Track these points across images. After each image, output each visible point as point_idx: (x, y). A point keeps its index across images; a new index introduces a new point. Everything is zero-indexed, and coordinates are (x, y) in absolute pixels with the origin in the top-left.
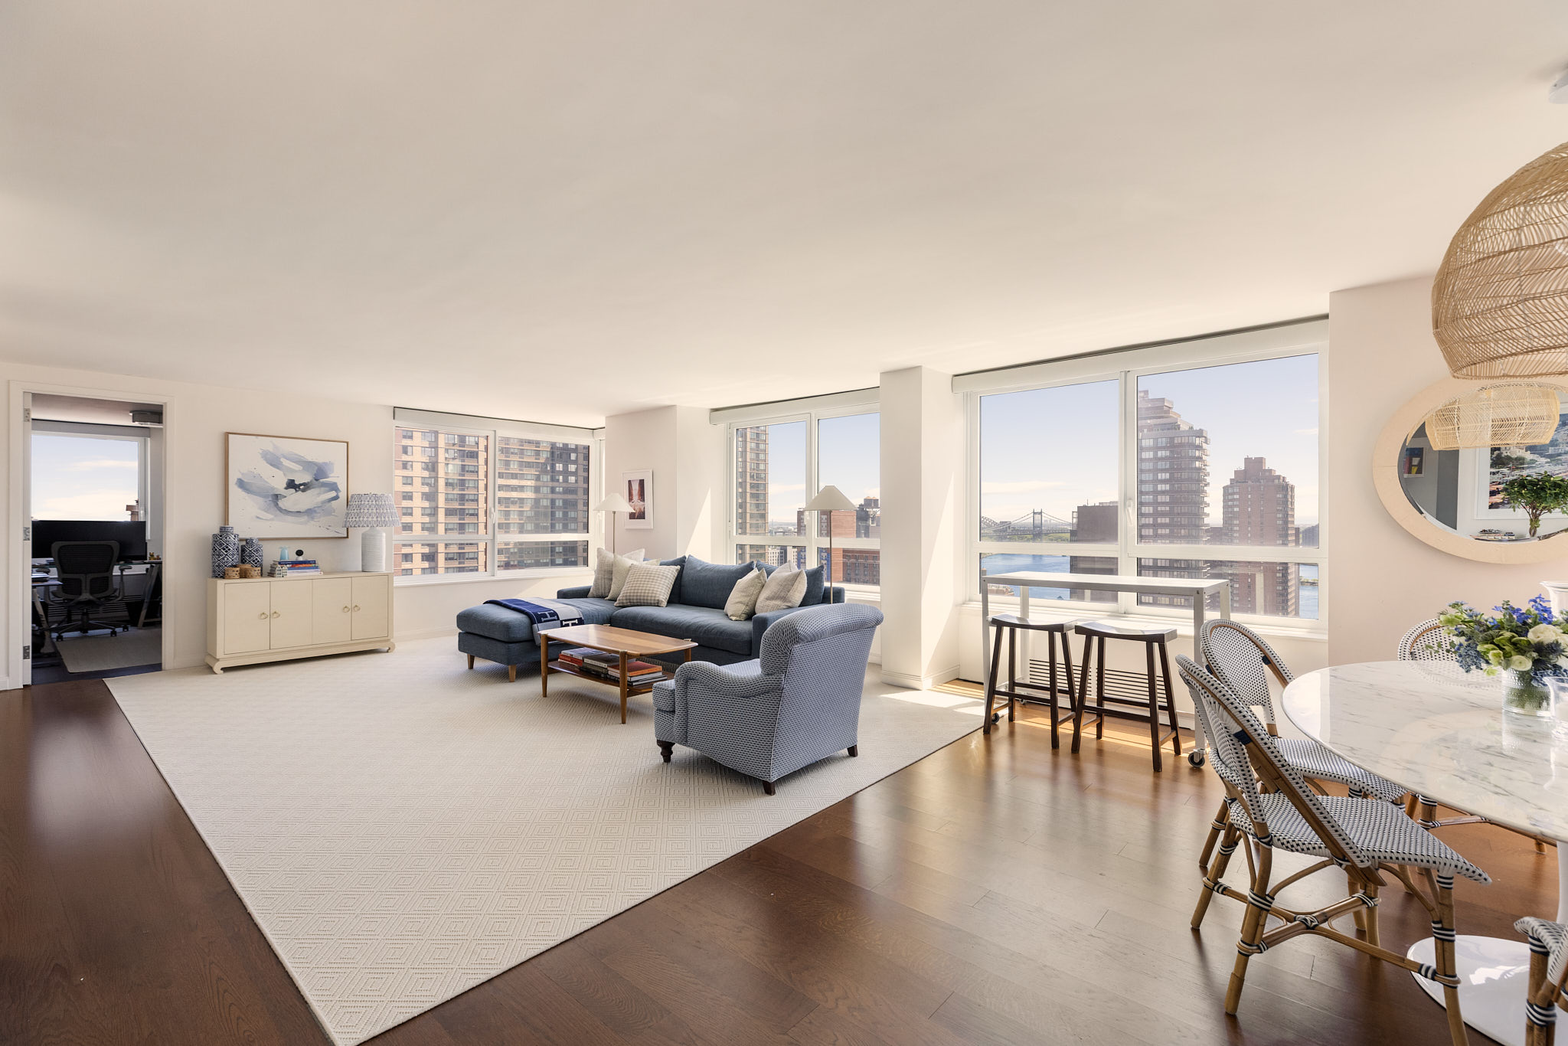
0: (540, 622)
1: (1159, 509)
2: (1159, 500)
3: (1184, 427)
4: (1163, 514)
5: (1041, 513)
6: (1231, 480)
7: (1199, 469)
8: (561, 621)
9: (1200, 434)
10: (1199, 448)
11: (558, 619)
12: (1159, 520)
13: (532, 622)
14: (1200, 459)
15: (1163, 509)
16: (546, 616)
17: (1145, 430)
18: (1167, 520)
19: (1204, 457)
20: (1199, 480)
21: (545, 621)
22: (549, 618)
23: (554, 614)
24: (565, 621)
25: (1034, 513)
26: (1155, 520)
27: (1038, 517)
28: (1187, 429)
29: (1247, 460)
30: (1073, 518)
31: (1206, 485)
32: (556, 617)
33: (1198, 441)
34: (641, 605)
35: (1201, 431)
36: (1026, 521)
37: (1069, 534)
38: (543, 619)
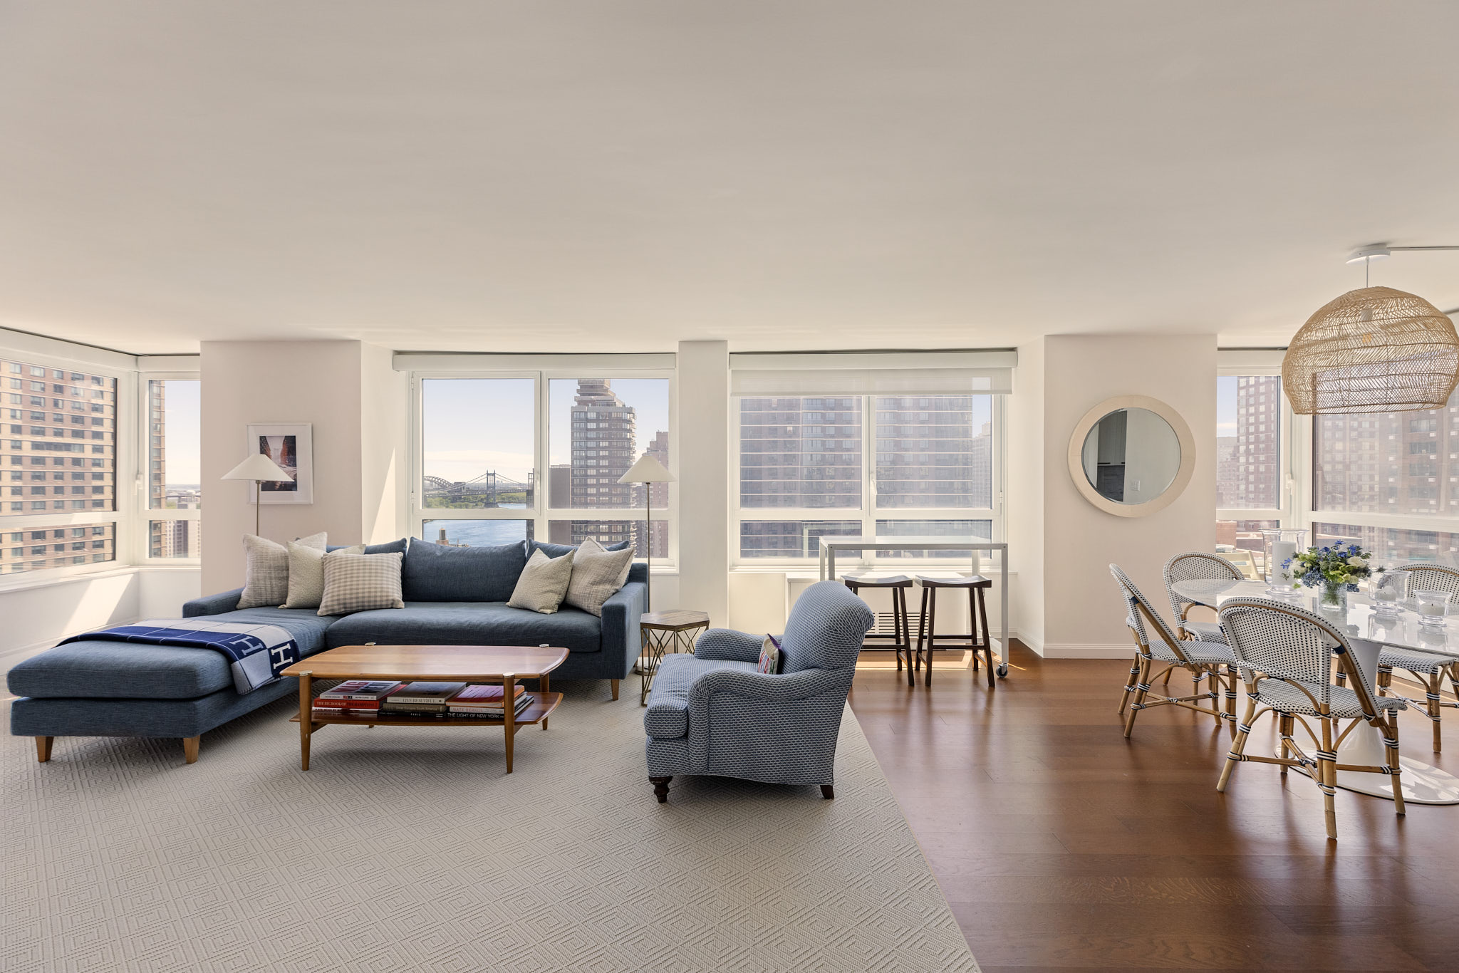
0: (242, 656)
1: (601, 471)
2: (601, 464)
3: (619, 405)
4: (604, 476)
5: (494, 474)
6: (648, 448)
7: (630, 439)
8: (270, 650)
9: (630, 411)
10: (629, 422)
11: (265, 648)
12: (601, 490)
13: (230, 660)
14: (630, 431)
15: (604, 471)
16: (247, 647)
17: (590, 404)
18: (607, 481)
19: (633, 430)
20: (630, 449)
21: (249, 654)
22: (253, 648)
23: (255, 641)
24: (275, 648)
25: (488, 474)
26: (598, 481)
27: (491, 478)
28: (621, 406)
29: (658, 433)
30: (529, 479)
31: (634, 452)
32: (260, 646)
33: (629, 416)
34: (363, 610)
35: (631, 408)
36: (479, 482)
37: (525, 494)
38: (245, 652)
